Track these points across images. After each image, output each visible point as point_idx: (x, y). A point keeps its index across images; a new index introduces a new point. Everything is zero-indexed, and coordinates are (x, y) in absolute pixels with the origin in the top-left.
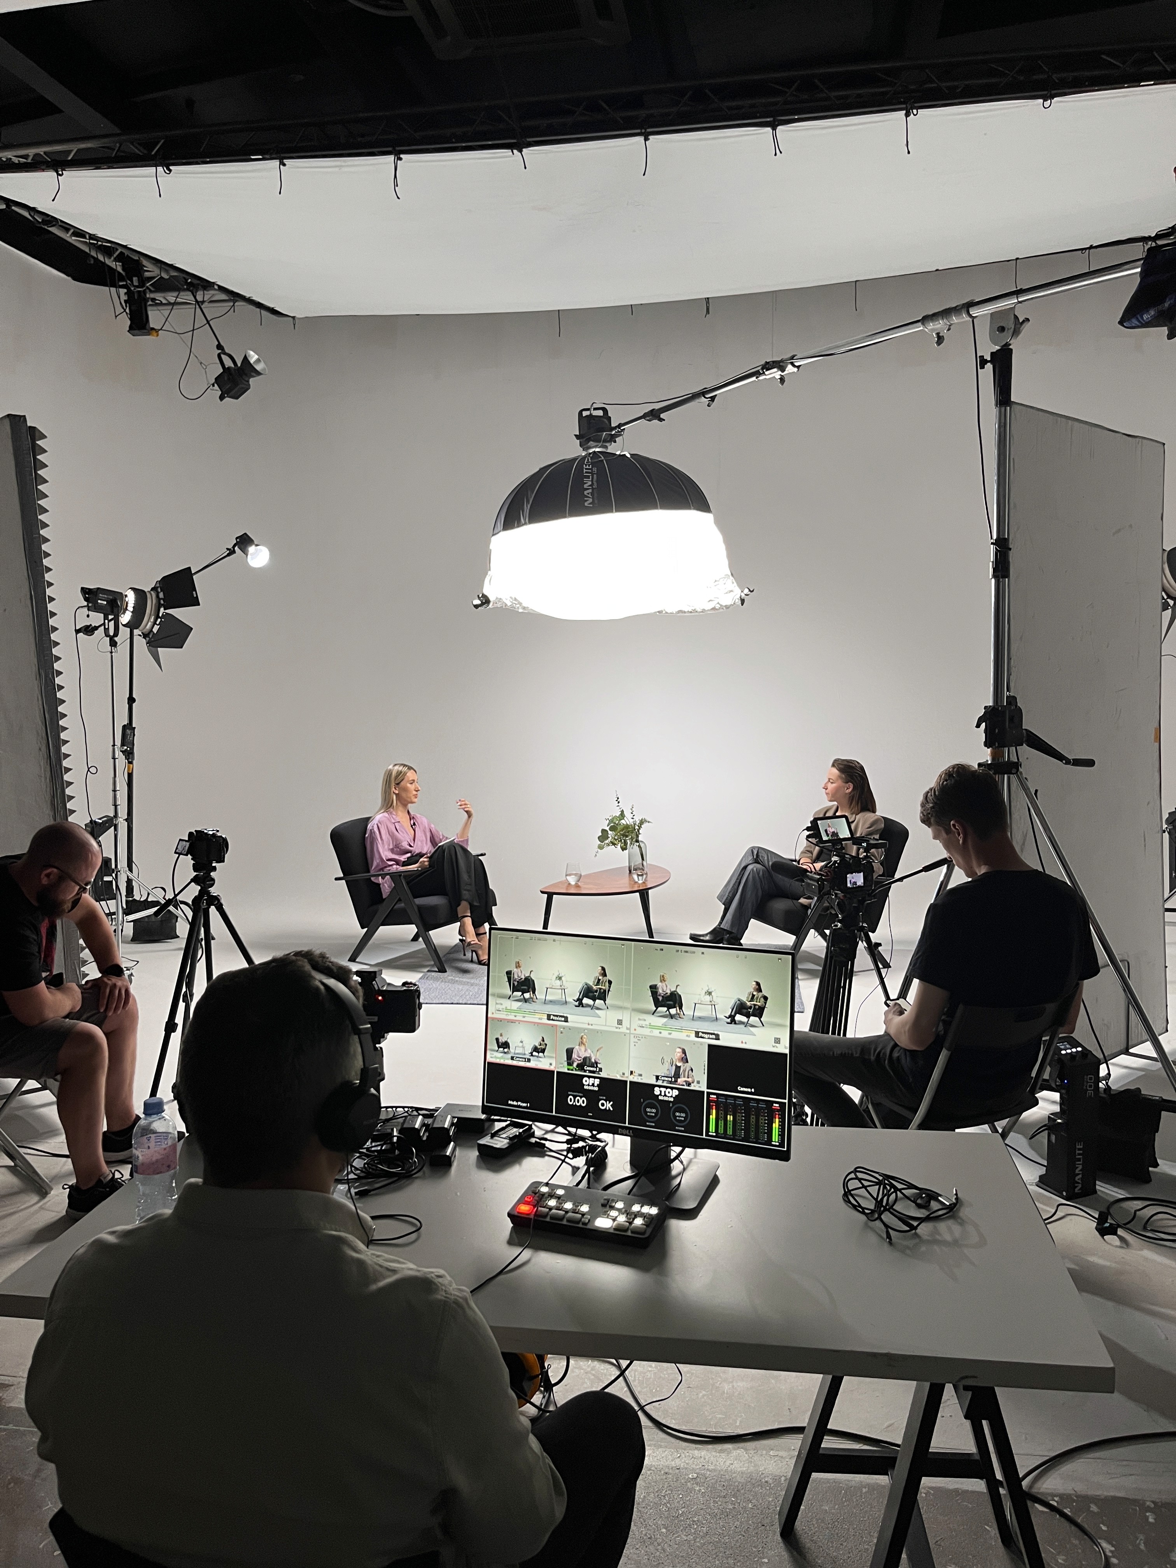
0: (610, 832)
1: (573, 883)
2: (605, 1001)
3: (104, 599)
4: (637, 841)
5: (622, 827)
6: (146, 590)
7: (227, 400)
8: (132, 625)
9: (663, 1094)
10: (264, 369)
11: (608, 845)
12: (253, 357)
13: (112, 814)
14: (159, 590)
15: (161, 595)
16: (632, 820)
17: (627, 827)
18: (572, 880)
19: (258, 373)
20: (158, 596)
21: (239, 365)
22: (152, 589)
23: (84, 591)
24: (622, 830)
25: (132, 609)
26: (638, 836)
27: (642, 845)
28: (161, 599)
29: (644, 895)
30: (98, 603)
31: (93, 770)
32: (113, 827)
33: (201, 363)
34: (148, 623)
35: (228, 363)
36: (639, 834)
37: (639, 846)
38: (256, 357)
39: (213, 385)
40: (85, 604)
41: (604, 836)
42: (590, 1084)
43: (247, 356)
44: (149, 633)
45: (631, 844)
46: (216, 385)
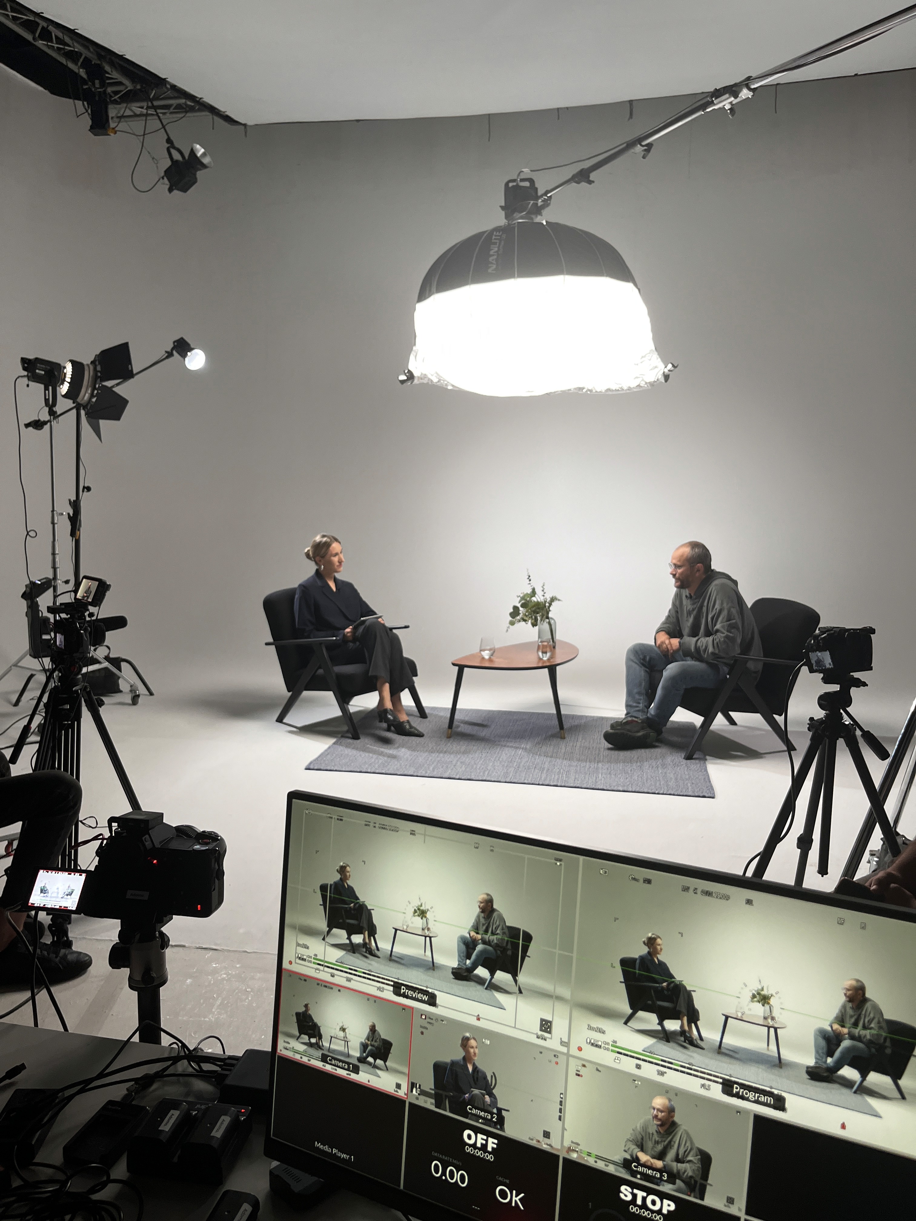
0: (521, 609)
1: (487, 657)
2: (515, 975)
3: (42, 369)
4: (548, 618)
5: (533, 604)
6: (85, 363)
7: (176, 192)
8: (71, 395)
9: (639, 1202)
10: (210, 163)
11: (519, 621)
12: (200, 151)
13: (51, 576)
14: (97, 363)
15: (99, 368)
16: (542, 598)
17: (538, 604)
18: (486, 654)
19: (204, 166)
20: (95, 369)
21: (187, 158)
22: (92, 362)
23: (24, 361)
24: (533, 607)
25: (69, 380)
26: (548, 613)
27: (552, 622)
28: (98, 371)
29: (552, 671)
30: (36, 372)
31: (32, 534)
32: (52, 589)
33: (153, 158)
34: (85, 395)
35: (177, 156)
36: (550, 611)
37: (549, 623)
38: (203, 150)
39: (163, 178)
40: (25, 373)
41: (515, 613)
42: (479, 1145)
43: (194, 149)
44: (87, 405)
45: (541, 620)
46: (165, 178)
